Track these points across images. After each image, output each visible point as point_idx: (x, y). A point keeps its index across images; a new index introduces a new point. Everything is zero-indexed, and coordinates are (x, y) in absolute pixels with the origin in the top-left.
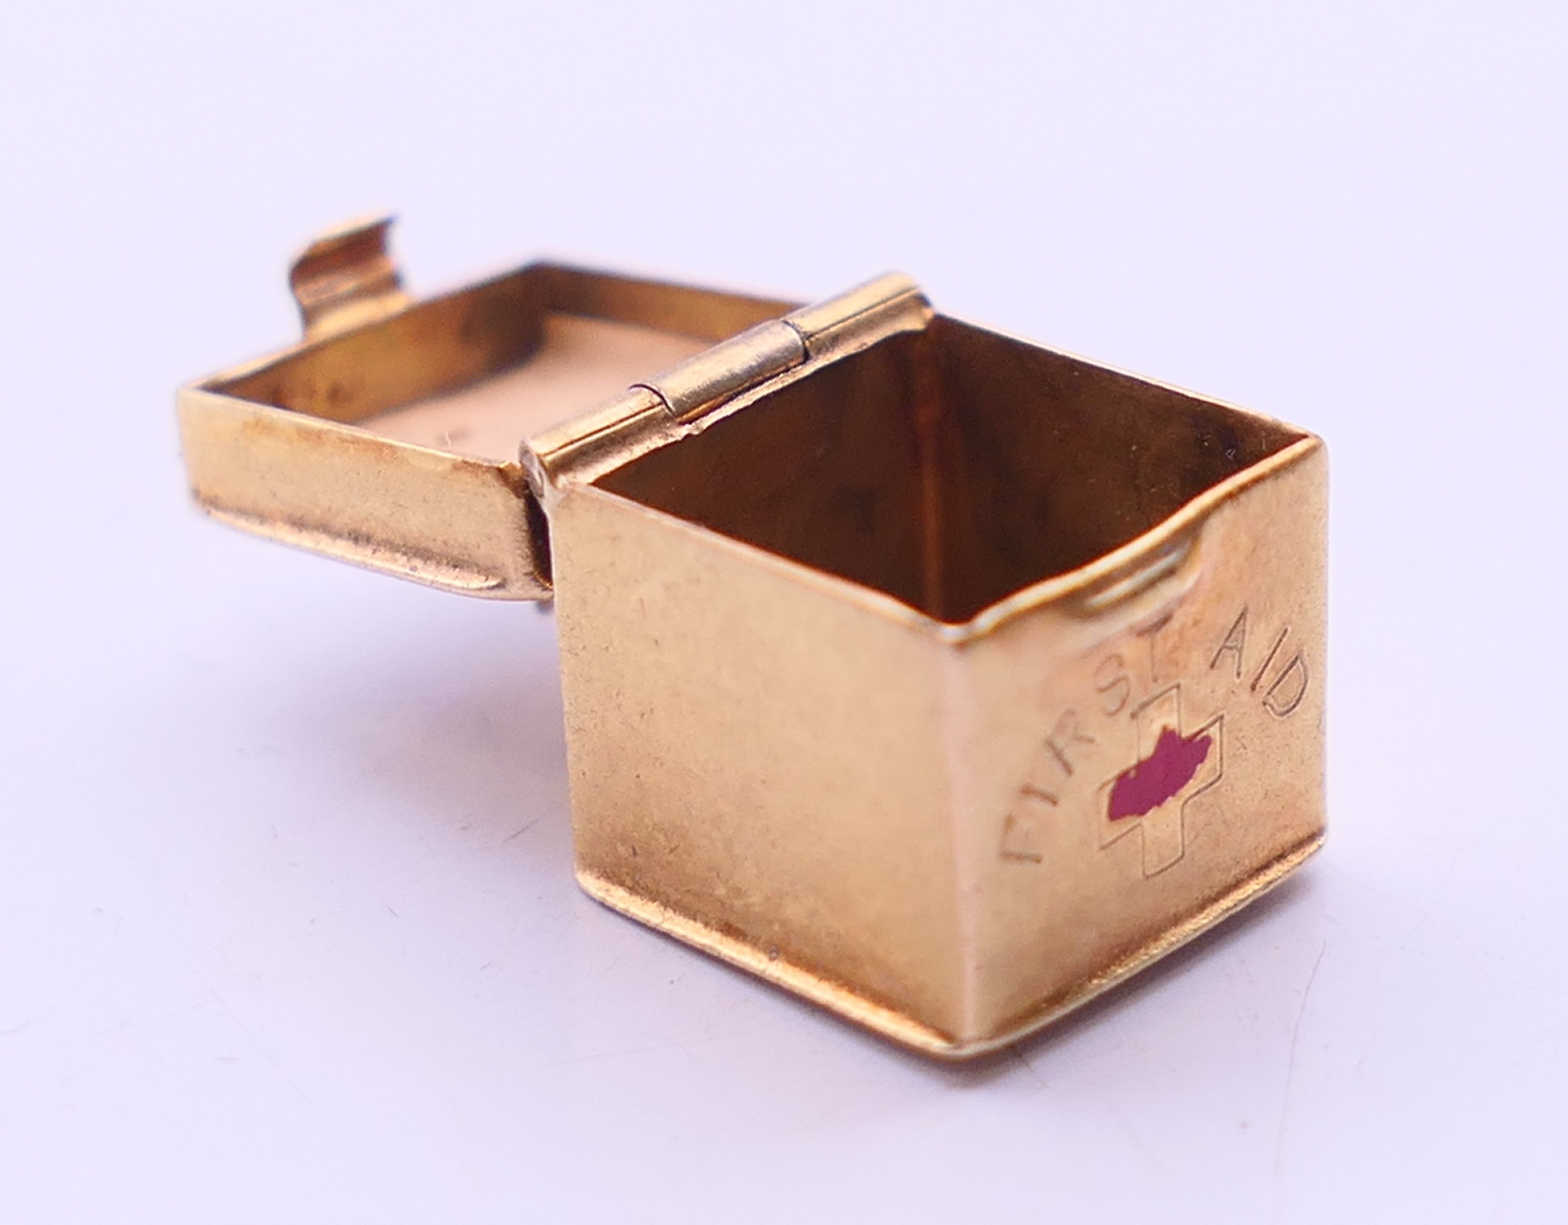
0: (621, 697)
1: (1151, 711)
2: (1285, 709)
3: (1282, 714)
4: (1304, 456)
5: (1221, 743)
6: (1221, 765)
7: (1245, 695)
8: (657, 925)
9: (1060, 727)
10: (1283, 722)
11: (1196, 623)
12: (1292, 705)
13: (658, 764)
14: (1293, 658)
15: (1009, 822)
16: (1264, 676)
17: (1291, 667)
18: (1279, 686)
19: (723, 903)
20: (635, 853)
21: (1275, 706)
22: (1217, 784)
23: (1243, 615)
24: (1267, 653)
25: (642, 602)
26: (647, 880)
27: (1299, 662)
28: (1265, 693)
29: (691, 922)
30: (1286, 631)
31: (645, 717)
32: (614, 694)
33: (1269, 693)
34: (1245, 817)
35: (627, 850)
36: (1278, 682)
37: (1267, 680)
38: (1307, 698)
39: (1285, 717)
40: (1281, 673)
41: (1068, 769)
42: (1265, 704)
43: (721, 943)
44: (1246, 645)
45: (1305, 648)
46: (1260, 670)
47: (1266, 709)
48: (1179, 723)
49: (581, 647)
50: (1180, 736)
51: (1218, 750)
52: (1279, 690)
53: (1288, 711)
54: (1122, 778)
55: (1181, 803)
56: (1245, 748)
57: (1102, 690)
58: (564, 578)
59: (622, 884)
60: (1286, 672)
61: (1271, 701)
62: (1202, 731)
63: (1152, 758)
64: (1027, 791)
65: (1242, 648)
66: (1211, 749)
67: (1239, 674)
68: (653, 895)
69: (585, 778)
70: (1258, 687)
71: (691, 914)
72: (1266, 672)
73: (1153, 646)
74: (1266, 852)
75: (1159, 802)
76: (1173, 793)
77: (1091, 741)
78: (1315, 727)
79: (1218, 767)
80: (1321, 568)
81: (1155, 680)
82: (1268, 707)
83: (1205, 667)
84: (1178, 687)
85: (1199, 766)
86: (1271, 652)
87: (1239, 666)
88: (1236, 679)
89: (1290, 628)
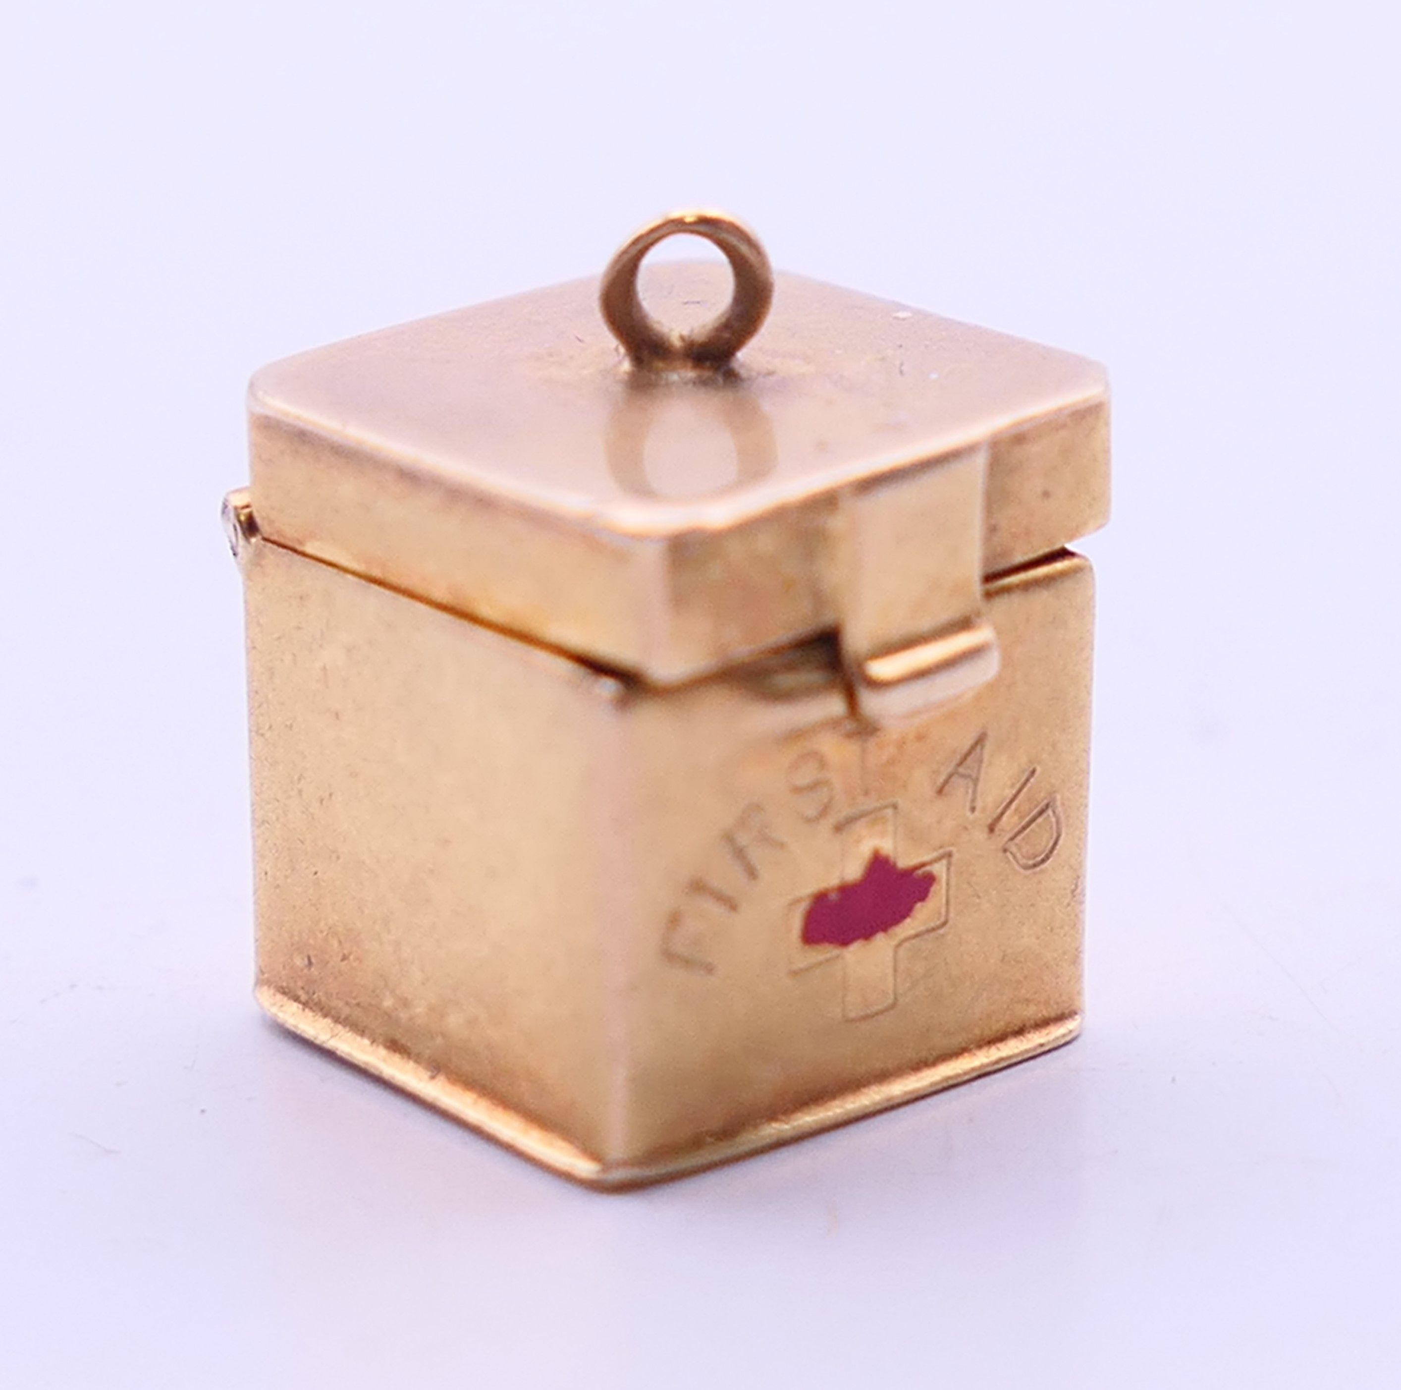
0: (303, 781)
1: (860, 828)
2: (1031, 862)
3: (1026, 867)
4: (1063, 575)
5: (948, 884)
6: (947, 911)
7: (980, 835)
8: (324, 1042)
9: (743, 822)
10: (1026, 877)
11: (920, 737)
12: (1039, 859)
13: (334, 857)
14: (1043, 804)
15: (674, 920)
16: (1005, 818)
17: (1041, 813)
18: (1022, 835)
19: (390, 1016)
20: (310, 963)
21: (1018, 855)
22: (941, 931)
23: (980, 741)
24: (1009, 793)
25: (324, 668)
26: (321, 994)
27: (1050, 812)
28: (1006, 839)
29: (359, 1039)
30: (1033, 772)
31: (324, 802)
32: (296, 778)
33: (1012, 839)
34: (977, 978)
35: (303, 959)
36: (1024, 828)
37: (1010, 821)
38: (1058, 854)
39: (1029, 872)
40: (1027, 819)
41: (752, 873)
42: (1005, 851)
43: (384, 1060)
44: (982, 776)
45: (1058, 797)
46: (999, 810)
47: (1007, 857)
48: (895, 848)
49: (267, 727)
50: (894, 866)
51: (944, 891)
52: (1023, 839)
53: (1035, 866)
54: (820, 899)
55: (894, 943)
56: (979, 897)
57: (798, 790)
58: (254, 648)
59: (296, 999)
60: (1033, 820)
61: (1014, 849)
62: (923, 865)
63: (861, 881)
64: (698, 887)
66: (934, 889)
67: (973, 809)
68: (324, 1011)
69: (266, 879)
70: (997, 829)
71: (359, 1029)
72: (1008, 813)
73: (864, 751)
74: (1002, 1023)
75: (867, 934)
76: (885, 930)
77: (782, 845)
78: (1069, 891)
79: (943, 911)
80: (1083, 710)
81: (866, 793)
82: (1008, 854)
83: (929, 791)
84: (895, 807)
85: (919, 905)
86: (1014, 791)
87: (973, 800)
88: (968, 813)
89: (1039, 770)
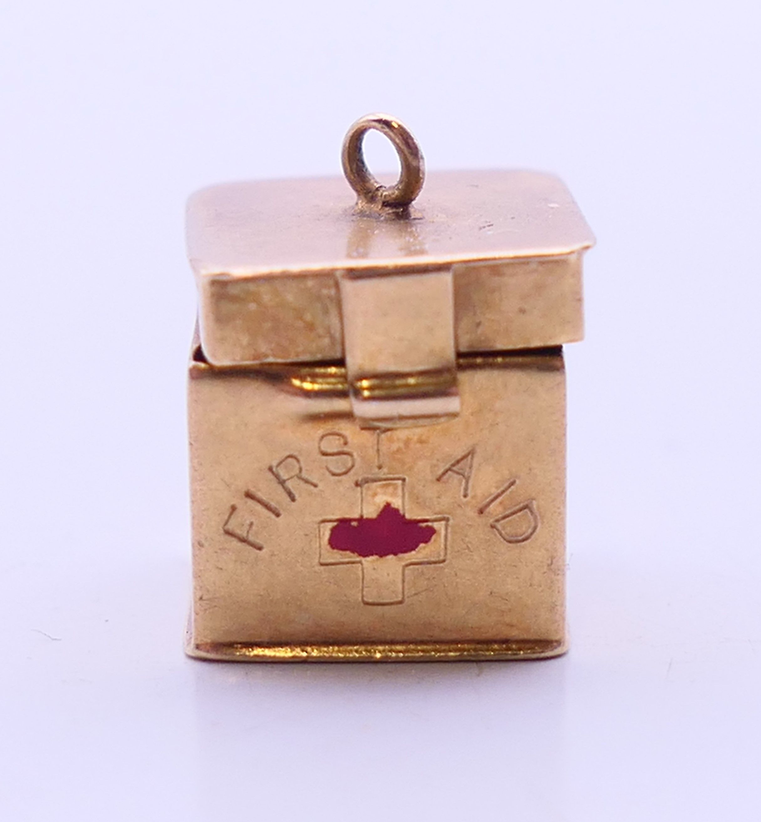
1: (376, 487)
2: (512, 539)
3: (511, 543)
5: (446, 537)
6: (445, 553)
7: (472, 513)
9: (283, 464)
10: (509, 547)
12: (521, 538)
14: (523, 505)
15: (233, 510)
16: (492, 506)
17: (520, 510)
18: (506, 520)
21: (503, 533)
22: (441, 565)
23: (470, 454)
24: (495, 491)
27: (528, 510)
28: (493, 520)
30: (513, 483)
33: (498, 521)
34: (469, 601)
36: (507, 516)
37: (495, 509)
38: (537, 538)
39: (513, 545)
40: (510, 511)
41: (291, 496)
42: (493, 527)
44: (472, 477)
45: (535, 503)
46: (488, 501)
47: (493, 531)
48: (404, 506)
50: (403, 516)
51: (442, 541)
52: (508, 523)
53: (516, 542)
54: (344, 523)
55: (402, 564)
56: (471, 551)
57: (326, 453)
60: (514, 513)
61: (499, 528)
62: (427, 521)
63: (375, 520)
64: (250, 496)
65: (469, 477)
66: (434, 537)
67: (466, 496)
70: (485, 513)
72: (494, 503)
73: (378, 441)
75: (380, 554)
76: (395, 554)
77: (315, 485)
78: (545, 564)
79: (442, 553)
81: (381, 467)
82: (496, 531)
83: (431, 478)
84: (403, 480)
85: (422, 545)
86: (499, 491)
87: (466, 489)
88: (462, 497)
89: (518, 482)
